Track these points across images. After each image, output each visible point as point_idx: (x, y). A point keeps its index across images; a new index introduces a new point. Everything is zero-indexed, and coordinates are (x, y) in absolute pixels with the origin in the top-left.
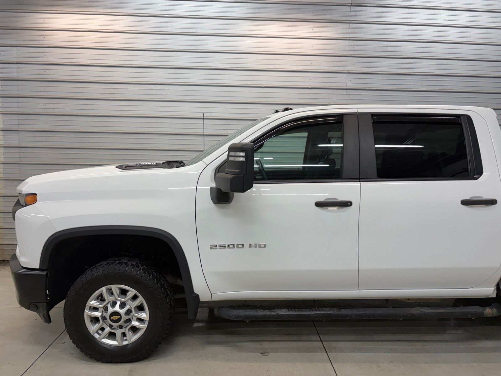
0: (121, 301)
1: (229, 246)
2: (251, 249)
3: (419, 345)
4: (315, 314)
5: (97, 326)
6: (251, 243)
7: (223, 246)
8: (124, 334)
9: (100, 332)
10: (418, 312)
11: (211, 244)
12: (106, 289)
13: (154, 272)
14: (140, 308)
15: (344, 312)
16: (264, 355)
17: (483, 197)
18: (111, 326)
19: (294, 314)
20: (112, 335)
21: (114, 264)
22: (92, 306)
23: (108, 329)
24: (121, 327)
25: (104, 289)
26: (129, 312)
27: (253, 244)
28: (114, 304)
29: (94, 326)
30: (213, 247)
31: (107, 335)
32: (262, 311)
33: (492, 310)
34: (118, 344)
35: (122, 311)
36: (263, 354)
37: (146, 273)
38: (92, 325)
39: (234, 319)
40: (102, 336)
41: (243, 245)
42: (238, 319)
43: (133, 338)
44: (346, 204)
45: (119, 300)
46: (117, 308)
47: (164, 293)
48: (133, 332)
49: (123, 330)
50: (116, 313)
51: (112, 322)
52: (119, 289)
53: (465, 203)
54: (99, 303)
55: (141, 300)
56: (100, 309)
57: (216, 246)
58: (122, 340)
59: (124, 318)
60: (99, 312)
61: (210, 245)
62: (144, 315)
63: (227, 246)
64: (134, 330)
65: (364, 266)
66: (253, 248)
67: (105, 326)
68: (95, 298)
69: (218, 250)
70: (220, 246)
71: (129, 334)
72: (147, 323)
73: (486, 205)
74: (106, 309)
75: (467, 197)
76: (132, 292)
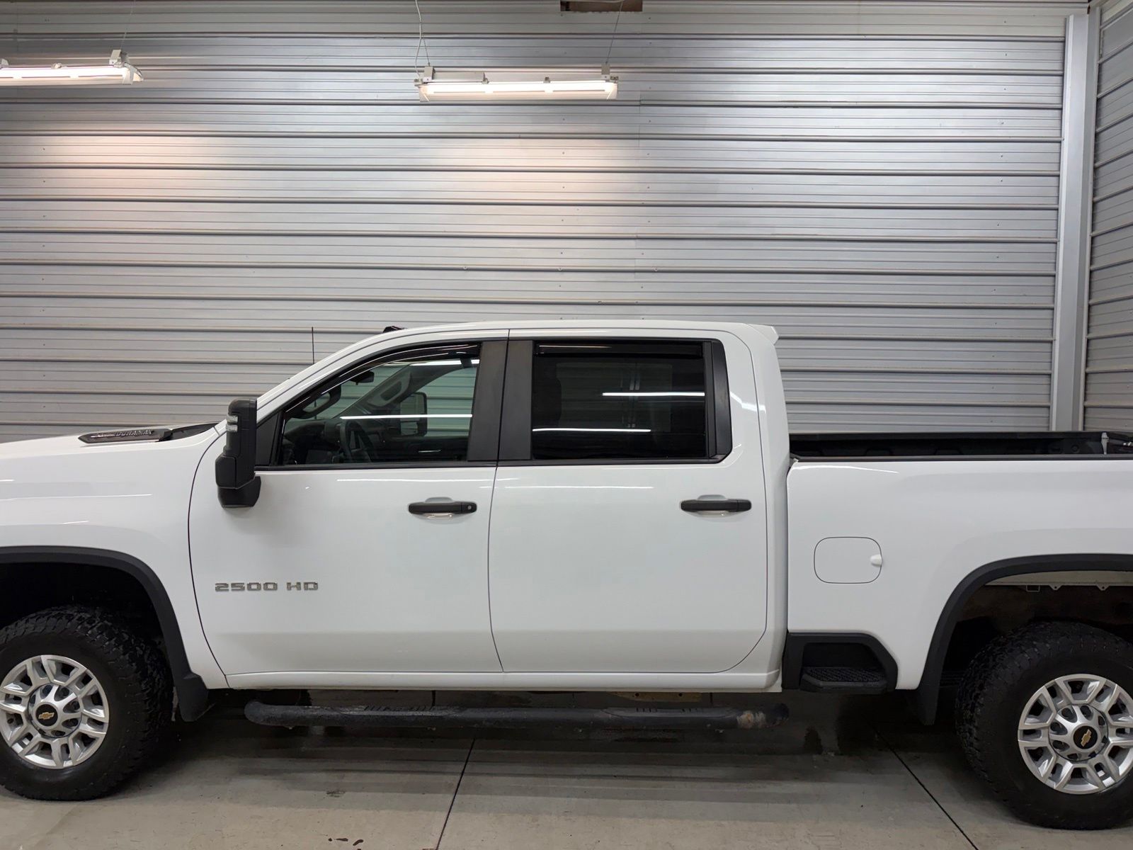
0: (60, 686)
1: (249, 585)
2: (289, 591)
3: (645, 786)
4: (413, 716)
5: (18, 730)
6: (289, 582)
7: (238, 587)
8: (66, 748)
9: (26, 742)
10: (610, 716)
11: (218, 582)
12: (33, 663)
13: (126, 633)
14: (95, 700)
15: (470, 714)
16: (332, 796)
17: (723, 495)
18: (42, 732)
19: (374, 716)
20: (45, 749)
21: (46, 617)
22: (11, 693)
23: (38, 737)
24: (59, 734)
25: (28, 664)
26: (73, 707)
27: (294, 583)
28: (46, 691)
29: (13, 730)
30: (221, 587)
31: (37, 748)
32: (316, 709)
33: (755, 716)
34: (55, 765)
35: (60, 705)
36: (331, 793)
37: (104, 634)
38: (11, 728)
39: (262, 724)
40: (27, 749)
41: (275, 585)
42: (270, 722)
43: (80, 755)
44: (465, 508)
45: (56, 684)
46: (51, 699)
47: (136, 672)
48: (83, 744)
49: (63, 740)
50: (48, 708)
51: (42, 724)
52: (56, 664)
53: (689, 506)
54: (21, 689)
55: (95, 684)
56: (23, 699)
57: (226, 585)
58: (64, 759)
59: (63, 717)
60: (22, 705)
61: (217, 584)
62: (101, 714)
63: (246, 586)
64: (86, 740)
65: (502, 624)
66: (294, 590)
67: (32, 731)
68: (15, 678)
69: (230, 594)
70: (233, 585)
71: (76, 748)
72: (106, 727)
73: (730, 512)
74: (32, 700)
75: (693, 496)
76: (80, 669)
